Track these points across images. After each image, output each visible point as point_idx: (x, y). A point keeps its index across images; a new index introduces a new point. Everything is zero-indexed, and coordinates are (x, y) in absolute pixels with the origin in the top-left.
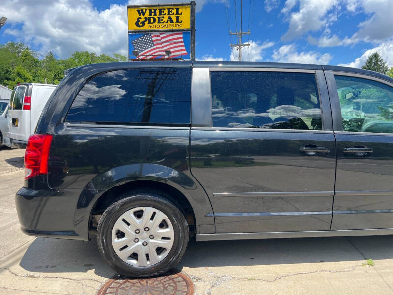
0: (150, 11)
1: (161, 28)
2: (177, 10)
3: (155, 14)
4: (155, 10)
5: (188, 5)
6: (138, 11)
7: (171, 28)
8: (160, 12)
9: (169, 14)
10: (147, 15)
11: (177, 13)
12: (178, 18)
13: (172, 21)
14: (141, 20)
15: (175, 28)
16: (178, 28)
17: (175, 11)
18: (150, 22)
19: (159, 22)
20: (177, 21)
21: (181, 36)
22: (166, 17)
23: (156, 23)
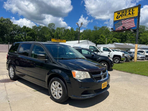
0: (122, 12)
1: (125, 18)
2: (133, 9)
3: (124, 13)
4: (124, 11)
5: (137, 6)
6: (118, 13)
7: (129, 17)
8: (126, 11)
9: (129, 11)
10: (121, 14)
11: (133, 10)
12: (132, 12)
13: (130, 14)
14: (118, 16)
15: (131, 17)
17: (131, 10)
18: (122, 16)
19: (125, 16)
20: (132, 14)
21: (133, 19)
22: (128, 13)
23: (124, 16)
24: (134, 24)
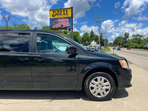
0: (57, 11)
1: (61, 17)
2: (67, 10)
3: (59, 12)
5: (70, 8)
6: (53, 11)
7: (64, 17)
8: (61, 11)
9: (64, 12)
10: (56, 13)
11: (67, 11)
12: (67, 13)
13: (65, 14)
14: (54, 14)
15: (66, 17)
16: (67, 17)
17: (66, 11)
18: (57, 15)
19: (60, 15)
21: (68, 19)
23: (59, 15)
24: (69, 24)
